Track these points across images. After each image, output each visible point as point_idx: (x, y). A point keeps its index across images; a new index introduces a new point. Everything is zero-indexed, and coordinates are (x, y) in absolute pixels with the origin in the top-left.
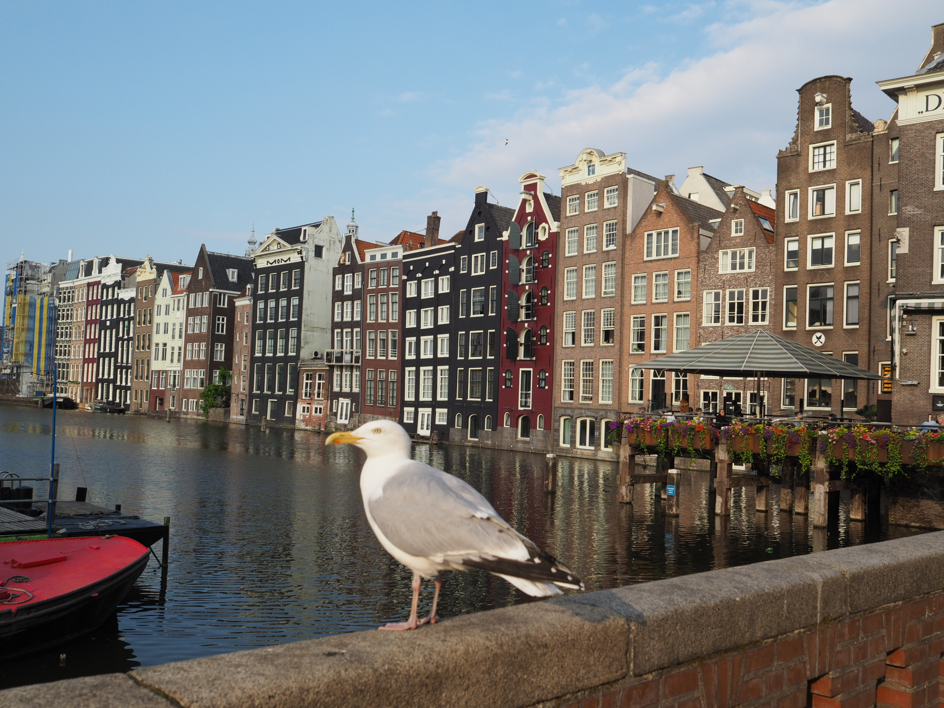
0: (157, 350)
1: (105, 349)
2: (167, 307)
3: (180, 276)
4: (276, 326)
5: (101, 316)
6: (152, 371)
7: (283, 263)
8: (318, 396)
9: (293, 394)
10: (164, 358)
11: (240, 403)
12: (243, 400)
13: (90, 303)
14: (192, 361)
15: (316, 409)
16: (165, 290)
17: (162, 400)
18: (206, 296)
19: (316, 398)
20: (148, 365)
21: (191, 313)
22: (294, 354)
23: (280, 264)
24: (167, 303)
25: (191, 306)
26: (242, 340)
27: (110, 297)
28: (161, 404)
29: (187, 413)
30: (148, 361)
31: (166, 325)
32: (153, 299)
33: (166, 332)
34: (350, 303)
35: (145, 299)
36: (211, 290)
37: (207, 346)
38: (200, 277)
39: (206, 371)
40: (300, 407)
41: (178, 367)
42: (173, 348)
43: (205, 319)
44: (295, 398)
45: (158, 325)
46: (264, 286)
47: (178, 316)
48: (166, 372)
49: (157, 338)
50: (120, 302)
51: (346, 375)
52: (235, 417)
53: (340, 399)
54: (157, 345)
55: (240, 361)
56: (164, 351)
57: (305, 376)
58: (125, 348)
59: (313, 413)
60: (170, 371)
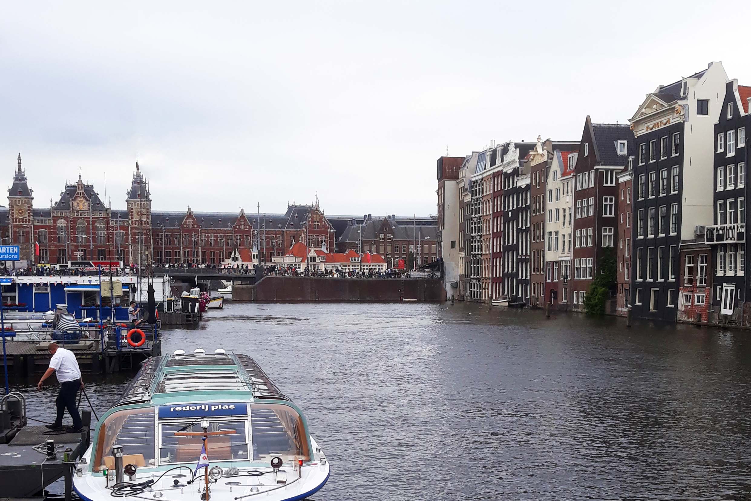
0: (550, 240)
1: (508, 243)
2: (558, 190)
3: (570, 156)
4: (657, 202)
5: (504, 209)
6: (547, 262)
7: (663, 126)
8: (701, 283)
9: (674, 280)
10: (556, 248)
11: (625, 293)
12: (627, 290)
13: (496, 195)
14: (581, 249)
15: (699, 297)
16: (555, 172)
17: (556, 293)
18: (592, 175)
19: (698, 285)
20: (543, 256)
21: (580, 195)
22: (675, 234)
23: (660, 128)
24: (557, 187)
25: (579, 188)
26: (626, 222)
27: (511, 187)
28: (556, 298)
29: (577, 306)
30: (543, 252)
31: (557, 210)
32: (545, 183)
33: (557, 219)
34: (732, 166)
35: (539, 185)
36: (595, 168)
37: (594, 232)
38: (586, 155)
39: (594, 259)
40: (681, 296)
41: (567, 256)
42: (564, 236)
43: (592, 201)
44: (677, 286)
45: (550, 211)
46: (644, 156)
47: (567, 201)
48: (557, 263)
49: (550, 227)
50: (518, 191)
51: (731, 255)
52: (620, 309)
53: (724, 284)
54: (550, 233)
55: (624, 246)
56: (557, 239)
57: (687, 259)
58: (524, 240)
59: (696, 303)
60: (562, 261)
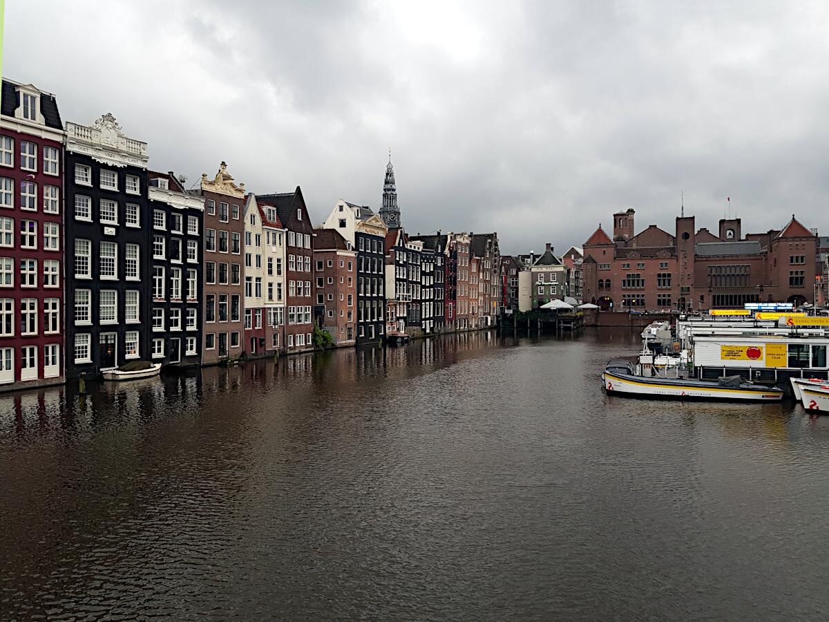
0: (248, 285)
2: (257, 237)
4: (371, 276)
6: (244, 309)
7: (375, 234)
9: (382, 320)
10: (258, 294)
11: (347, 330)
12: (350, 328)
14: (296, 298)
15: (394, 327)
16: (253, 217)
18: (308, 239)
21: (291, 251)
22: (382, 295)
24: (257, 232)
25: (291, 244)
26: (345, 282)
29: (293, 348)
30: (238, 297)
31: (258, 257)
32: (242, 222)
33: (258, 265)
34: (401, 268)
35: (225, 220)
36: (314, 235)
37: (311, 285)
38: (300, 219)
39: (312, 307)
40: (387, 327)
41: (279, 304)
42: (270, 285)
43: (308, 260)
44: (384, 323)
47: (275, 251)
48: (260, 309)
49: (250, 272)
51: (401, 307)
52: (343, 342)
53: (400, 320)
54: (249, 279)
55: (345, 299)
56: (258, 286)
58: (176, 278)
59: (393, 330)
60: (270, 309)
